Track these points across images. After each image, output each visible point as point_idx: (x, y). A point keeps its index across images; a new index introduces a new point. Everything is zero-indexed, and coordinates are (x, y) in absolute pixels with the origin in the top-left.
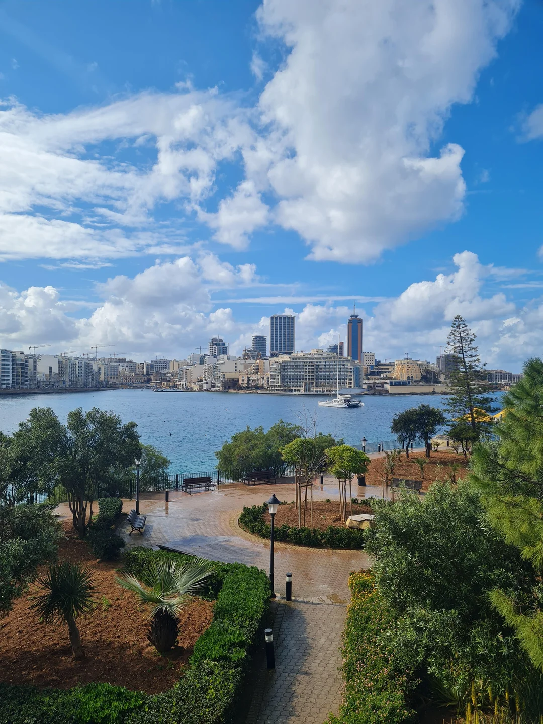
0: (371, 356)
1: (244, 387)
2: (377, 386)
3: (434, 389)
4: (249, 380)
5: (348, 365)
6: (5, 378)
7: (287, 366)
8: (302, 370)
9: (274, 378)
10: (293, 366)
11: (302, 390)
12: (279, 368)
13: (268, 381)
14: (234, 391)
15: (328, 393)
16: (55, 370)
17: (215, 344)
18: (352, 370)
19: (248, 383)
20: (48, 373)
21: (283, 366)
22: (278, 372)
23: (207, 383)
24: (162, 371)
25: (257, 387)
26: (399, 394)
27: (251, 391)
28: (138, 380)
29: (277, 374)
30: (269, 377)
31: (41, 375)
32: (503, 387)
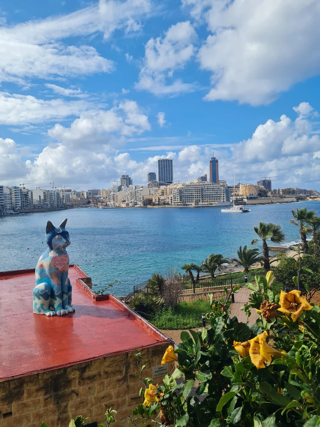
0: (224, 182)
1: (156, 204)
2: (238, 200)
3: (272, 201)
4: (159, 200)
5: (222, 188)
6: (18, 204)
7: (183, 190)
8: (193, 192)
9: (175, 198)
10: (187, 190)
11: (193, 204)
12: (179, 191)
13: (172, 200)
14: (151, 207)
15: (210, 205)
16: (42, 198)
17: (124, 178)
18: (225, 191)
19: (159, 201)
20: (39, 200)
21: (180, 190)
22: (178, 194)
23: (132, 202)
24: (96, 196)
25: (164, 204)
26: (253, 204)
27: (162, 206)
28: (83, 202)
29: (178, 195)
30: (172, 198)
31: (35, 201)
32: (306, 198)
